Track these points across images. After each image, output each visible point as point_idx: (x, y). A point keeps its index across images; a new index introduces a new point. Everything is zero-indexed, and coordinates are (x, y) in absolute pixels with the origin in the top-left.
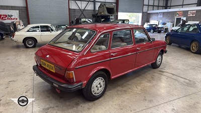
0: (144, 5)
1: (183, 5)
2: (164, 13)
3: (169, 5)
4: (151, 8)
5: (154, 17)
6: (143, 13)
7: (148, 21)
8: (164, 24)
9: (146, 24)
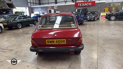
0: (28, 2)
1: (48, 3)
2: (41, 7)
3: (41, 3)
4: (32, 4)
5: (36, 9)
6: (29, 7)
7: (33, 13)
8: (43, 13)
9: (32, 14)
